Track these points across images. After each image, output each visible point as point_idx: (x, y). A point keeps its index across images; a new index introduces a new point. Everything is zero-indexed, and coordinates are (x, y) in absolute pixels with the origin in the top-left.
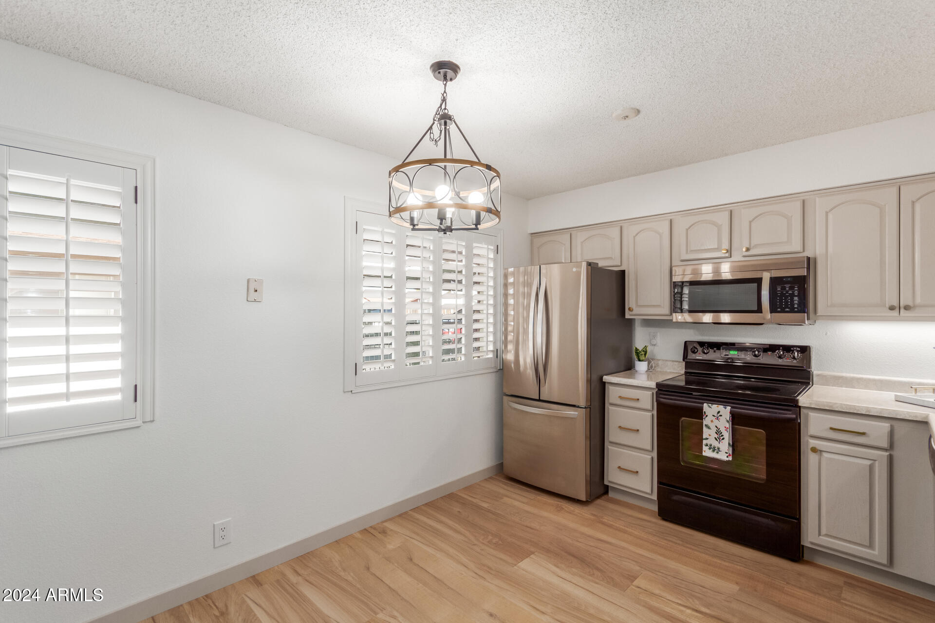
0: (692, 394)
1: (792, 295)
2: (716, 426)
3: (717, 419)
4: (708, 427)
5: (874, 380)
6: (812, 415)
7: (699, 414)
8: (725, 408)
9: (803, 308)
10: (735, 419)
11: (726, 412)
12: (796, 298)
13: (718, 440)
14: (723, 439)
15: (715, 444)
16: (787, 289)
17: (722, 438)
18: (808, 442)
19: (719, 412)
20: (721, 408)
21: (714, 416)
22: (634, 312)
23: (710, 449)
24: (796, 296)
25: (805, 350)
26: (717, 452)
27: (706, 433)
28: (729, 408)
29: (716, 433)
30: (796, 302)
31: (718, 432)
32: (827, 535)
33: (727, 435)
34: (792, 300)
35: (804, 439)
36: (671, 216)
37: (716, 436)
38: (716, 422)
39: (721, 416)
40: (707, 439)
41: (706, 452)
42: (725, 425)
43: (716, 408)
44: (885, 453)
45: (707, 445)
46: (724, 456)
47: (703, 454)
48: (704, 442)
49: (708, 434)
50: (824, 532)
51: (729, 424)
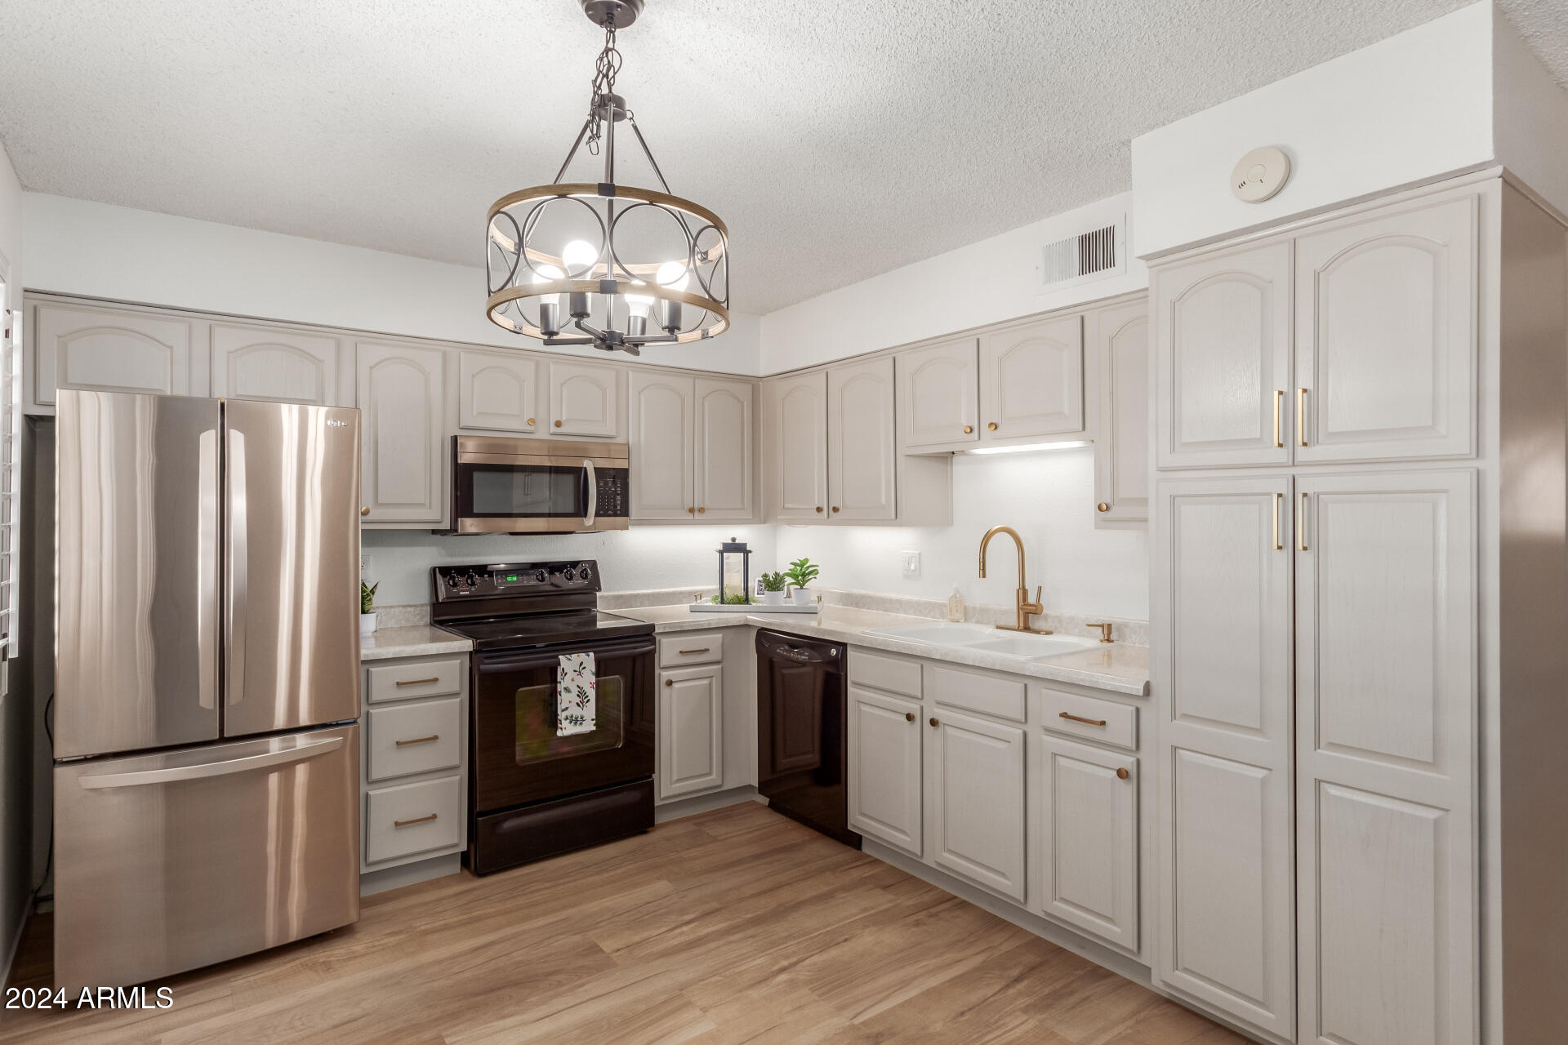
0: (534, 647)
1: (616, 493)
2: (578, 686)
3: (580, 674)
4: (567, 690)
7: (552, 673)
8: (588, 656)
9: (625, 512)
10: (601, 669)
11: (589, 660)
12: (618, 497)
13: (581, 705)
14: (588, 701)
15: (577, 712)
16: (610, 485)
17: (585, 701)
19: (581, 664)
20: (583, 655)
21: (575, 671)
22: (370, 517)
23: (570, 721)
24: (618, 495)
26: (581, 724)
27: (563, 699)
28: (592, 655)
29: (578, 695)
30: (619, 502)
31: (582, 694)
32: (679, 780)
33: (592, 694)
34: (616, 501)
35: (658, 673)
36: (446, 346)
37: (578, 700)
39: (584, 668)
40: (567, 708)
41: (566, 729)
42: (588, 680)
43: (577, 658)
44: (719, 666)
45: (567, 719)
46: (589, 726)
47: (559, 733)
48: (562, 716)
49: (566, 702)
50: (675, 778)
51: (593, 679)
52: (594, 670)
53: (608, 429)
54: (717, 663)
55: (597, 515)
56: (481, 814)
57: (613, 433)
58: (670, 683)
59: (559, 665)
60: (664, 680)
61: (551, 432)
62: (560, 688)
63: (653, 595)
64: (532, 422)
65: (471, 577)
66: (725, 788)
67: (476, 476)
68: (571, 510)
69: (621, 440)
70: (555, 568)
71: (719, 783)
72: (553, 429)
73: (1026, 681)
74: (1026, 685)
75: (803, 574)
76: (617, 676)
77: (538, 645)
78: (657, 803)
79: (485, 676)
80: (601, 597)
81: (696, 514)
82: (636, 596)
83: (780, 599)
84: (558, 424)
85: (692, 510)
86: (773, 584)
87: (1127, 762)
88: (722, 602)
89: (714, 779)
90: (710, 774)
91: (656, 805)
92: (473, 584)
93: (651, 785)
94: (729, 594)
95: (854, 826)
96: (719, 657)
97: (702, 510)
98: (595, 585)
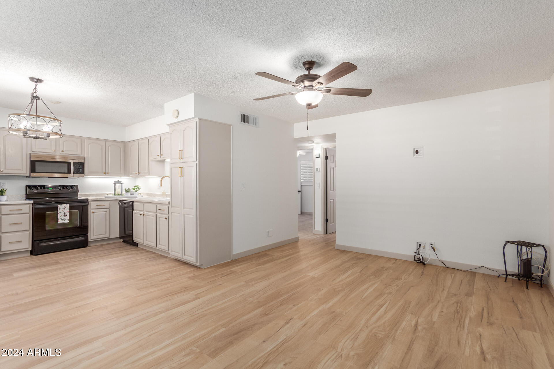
1: (80, 168)
3: (64, 209)
5: (95, 194)
6: (92, 203)
7: (56, 209)
9: (83, 173)
10: (71, 208)
11: (67, 206)
12: (81, 169)
15: (64, 218)
16: (78, 166)
17: (66, 215)
18: (90, 211)
19: (65, 207)
20: (65, 205)
23: (62, 220)
25: (77, 186)
26: (64, 221)
27: (59, 215)
28: (68, 205)
31: (65, 213)
33: (68, 214)
34: (80, 170)
35: (89, 210)
37: (64, 215)
38: (64, 210)
40: (60, 217)
41: (60, 222)
42: (67, 211)
43: (63, 206)
44: (109, 209)
45: (60, 219)
46: (67, 221)
47: (58, 223)
48: (59, 218)
49: (60, 215)
50: (95, 235)
51: (68, 210)
52: (69, 208)
53: (79, 153)
54: (109, 208)
55: (74, 173)
56: (35, 241)
57: (80, 154)
58: (93, 213)
59: (58, 207)
60: (91, 212)
61: (61, 153)
62: (59, 212)
63: (97, 194)
64: (55, 151)
65: (37, 188)
66: (110, 238)
67: (36, 163)
68: (67, 172)
69: (83, 156)
70: (64, 187)
71: (109, 236)
72: (61, 152)
73: (156, 204)
74: (156, 205)
75: (136, 188)
76: (77, 210)
77: (52, 202)
78: (89, 240)
79: (36, 209)
80: (79, 194)
81: (106, 174)
82: (91, 194)
83: (129, 194)
84: (62, 151)
85: (104, 173)
86: (128, 191)
87: (166, 216)
88: (114, 195)
89: (107, 235)
90: (106, 234)
91: (89, 241)
92: (38, 190)
93: (88, 236)
94: (116, 193)
95: (135, 241)
96: (109, 207)
97: (108, 173)
98: (77, 191)
